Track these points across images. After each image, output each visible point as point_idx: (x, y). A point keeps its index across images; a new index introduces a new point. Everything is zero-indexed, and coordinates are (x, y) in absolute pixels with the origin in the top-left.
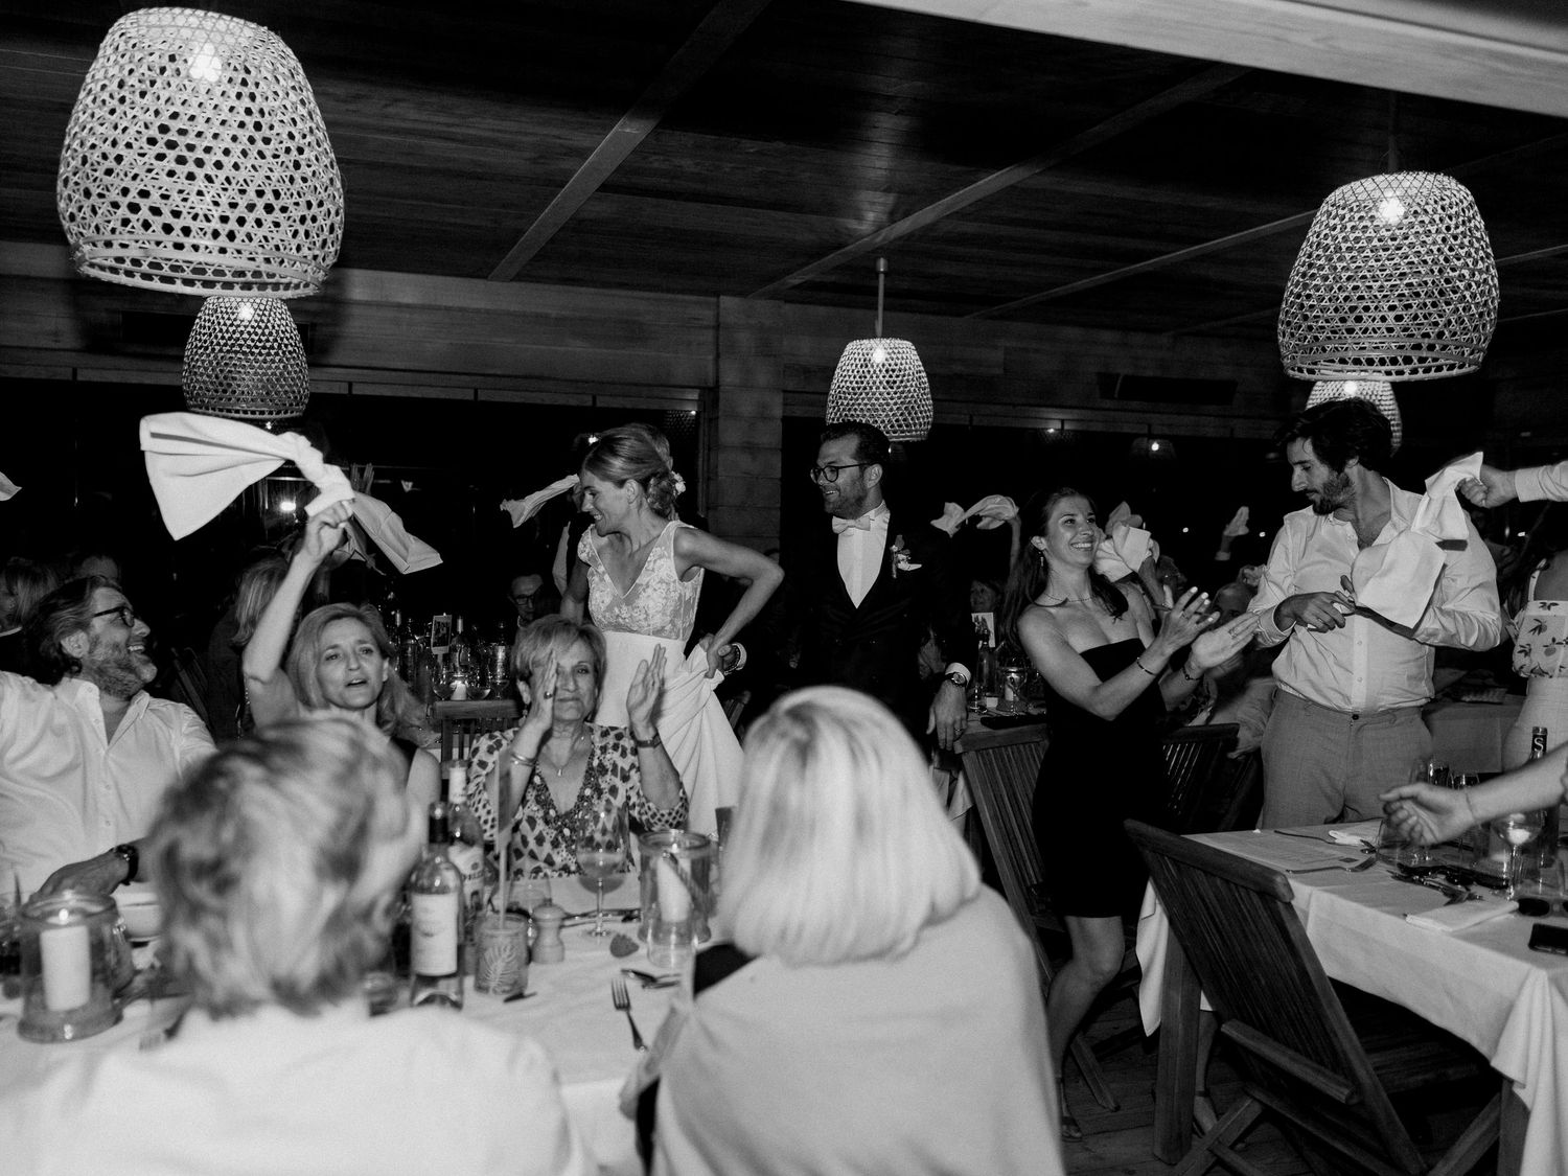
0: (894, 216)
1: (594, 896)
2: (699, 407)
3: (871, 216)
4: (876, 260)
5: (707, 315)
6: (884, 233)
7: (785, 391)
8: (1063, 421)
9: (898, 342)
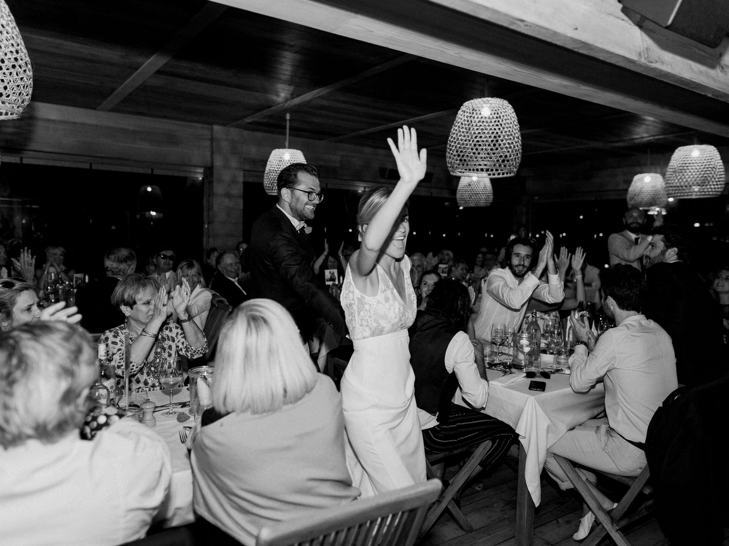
0: (293, 95)
1: (168, 397)
2: (204, 175)
3: (283, 95)
4: (285, 114)
5: (207, 133)
6: (289, 102)
7: (244, 170)
8: (365, 187)
9: (295, 151)
